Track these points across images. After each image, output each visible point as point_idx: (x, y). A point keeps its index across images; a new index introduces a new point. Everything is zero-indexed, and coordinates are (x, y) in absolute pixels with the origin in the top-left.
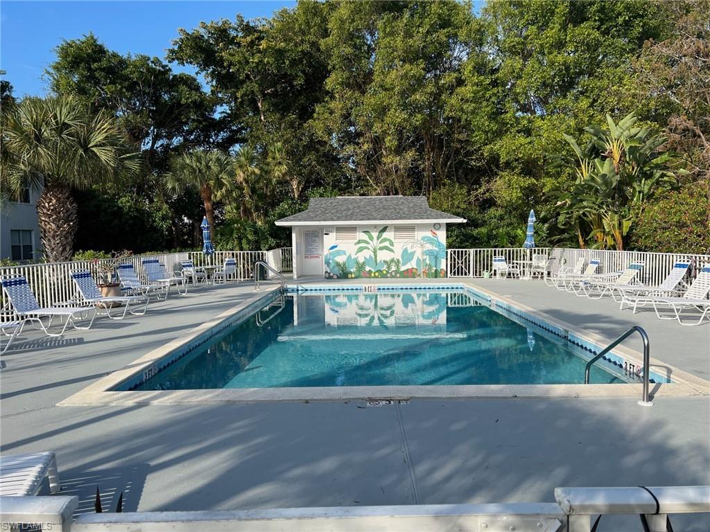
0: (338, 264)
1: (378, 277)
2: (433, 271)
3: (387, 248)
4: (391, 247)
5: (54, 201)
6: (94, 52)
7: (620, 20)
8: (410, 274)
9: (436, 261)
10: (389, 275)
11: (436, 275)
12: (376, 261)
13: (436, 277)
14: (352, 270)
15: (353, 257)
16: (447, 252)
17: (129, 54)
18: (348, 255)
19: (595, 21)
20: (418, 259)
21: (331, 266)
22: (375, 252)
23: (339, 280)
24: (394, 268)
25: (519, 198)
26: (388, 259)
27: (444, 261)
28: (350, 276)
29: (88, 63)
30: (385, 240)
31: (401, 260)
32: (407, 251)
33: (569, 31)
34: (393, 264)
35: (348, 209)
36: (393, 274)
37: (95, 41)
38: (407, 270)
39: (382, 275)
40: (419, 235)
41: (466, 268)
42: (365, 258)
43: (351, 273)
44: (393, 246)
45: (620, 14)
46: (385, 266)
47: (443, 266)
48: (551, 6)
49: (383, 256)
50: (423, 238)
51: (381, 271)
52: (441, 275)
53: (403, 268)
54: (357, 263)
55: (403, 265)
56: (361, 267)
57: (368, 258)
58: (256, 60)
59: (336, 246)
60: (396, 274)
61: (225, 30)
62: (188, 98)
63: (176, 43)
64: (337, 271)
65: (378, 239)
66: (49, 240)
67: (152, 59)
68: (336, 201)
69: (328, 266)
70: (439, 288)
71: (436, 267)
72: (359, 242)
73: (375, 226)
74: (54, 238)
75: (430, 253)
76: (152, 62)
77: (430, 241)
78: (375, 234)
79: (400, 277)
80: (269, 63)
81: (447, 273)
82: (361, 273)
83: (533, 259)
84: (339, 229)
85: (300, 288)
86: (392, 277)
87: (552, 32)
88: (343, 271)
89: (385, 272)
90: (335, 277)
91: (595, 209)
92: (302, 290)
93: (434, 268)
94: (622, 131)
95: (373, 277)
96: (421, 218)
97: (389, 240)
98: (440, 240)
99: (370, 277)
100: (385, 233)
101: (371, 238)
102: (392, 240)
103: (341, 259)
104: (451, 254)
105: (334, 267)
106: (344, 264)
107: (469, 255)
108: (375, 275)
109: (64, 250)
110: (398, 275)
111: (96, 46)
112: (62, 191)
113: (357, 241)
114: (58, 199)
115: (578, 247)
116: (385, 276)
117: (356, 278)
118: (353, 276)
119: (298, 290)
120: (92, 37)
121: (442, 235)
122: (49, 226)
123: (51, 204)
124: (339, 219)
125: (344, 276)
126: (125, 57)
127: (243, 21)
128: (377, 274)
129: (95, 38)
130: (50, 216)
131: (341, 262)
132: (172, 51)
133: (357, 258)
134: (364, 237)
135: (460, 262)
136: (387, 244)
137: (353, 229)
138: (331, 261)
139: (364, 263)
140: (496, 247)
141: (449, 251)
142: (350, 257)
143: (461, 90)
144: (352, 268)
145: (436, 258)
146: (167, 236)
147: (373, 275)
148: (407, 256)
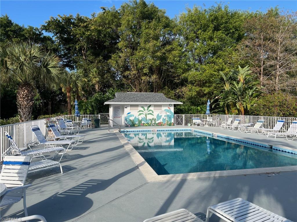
0: (131, 120)
1: (147, 126)
2: (169, 123)
3: (150, 114)
4: (152, 113)
5: (26, 91)
6: (8, 23)
7: (231, 31)
8: (160, 124)
9: (170, 119)
10: (151, 125)
11: (170, 125)
12: (146, 119)
13: (170, 126)
14: (136, 123)
15: (137, 117)
16: (174, 116)
17: (23, 25)
18: (135, 116)
19: (223, 31)
20: (163, 118)
21: (128, 121)
22: (146, 115)
23: (131, 127)
24: (153, 122)
25: (195, 95)
26: (151, 118)
27: (173, 119)
28: (135, 125)
29: (5, 27)
30: (150, 110)
31: (156, 119)
32: (159, 115)
33: (215, 34)
34: (153, 120)
35: (134, 98)
36: (153, 124)
37: (8, 18)
38: (159, 123)
39: (149, 125)
40: (164, 108)
41: (181, 122)
42: (142, 118)
43: (136, 124)
44: (153, 113)
45: (231, 29)
46: (150, 121)
47: (173, 121)
48: (208, 24)
49: (149, 117)
50: (165, 110)
51: (149, 123)
52: (172, 125)
53: (157, 122)
54: (139, 120)
55: (157, 121)
56: (140, 122)
57: (143, 118)
58: (89, 34)
59: (130, 113)
60: (154, 124)
61: (70, 19)
62: (51, 47)
63: (46, 22)
64: (130, 123)
65: (147, 110)
66: (23, 109)
67: (34, 28)
68: (127, 94)
69: (126, 121)
70: (181, 130)
71: (170, 121)
72: (140, 111)
73: (146, 105)
74: (25, 108)
75: (168, 116)
76: (35, 30)
77: (168, 111)
78: (146, 108)
79: (156, 126)
80: (94, 35)
81: (174, 124)
82: (140, 124)
83: (207, 118)
84: (132, 106)
85: (125, 131)
86: (153, 126)
87: (209, 33)
88: (133, 123)
89: (150, 124)
90: (129, 126)
91: (234, 100)
92: (126, 132)
93: (169, 122)
94: (244, 72)
95: (145, 126)
96: (165, 102)
97: (152, 110)
98: (171, 111)
99: (144, 126)
100: (150, 108)
101: (145, 110)
102: (153, 110)
103: (132, 118)
104: (176, 116)
105: (129, 122)
106: (133, 120)
107: (183, 117)
108: (146, 125)
109: (29, 114)
110: (155, 125)
111: (8, 20)
112: (29, 87)
113: (139, 110)
114: (28, 91)
115: (225, 114)
116: (150, 125)
117: (138, 126)
118: (137, 125)
119: (124, 132)
120: (7, 16)
121: (172, 109)
122: (23, 103)
123: (25, 92)
124: (132, 101)
125: (133, 125)
126: (21, 26)
127: (79, 16)
128: (147, 125)
129: (8, 17)
130: (24, 98)
131: (132, 120)
132: (44, 26)
133: (139, 118)
134: (142, 109)
135: (179, 120)
136: (151, 112)
137: (137, 106)
138: (128, 119)
139: (141, 120)
140: (191, 114)
141: (175, 115)
142: (136, 117)
143: (174, 52)
144: (136, 122)
145: (170, 118)
146: (38, 108)
147: (145, 125)
148: (159, 117)
